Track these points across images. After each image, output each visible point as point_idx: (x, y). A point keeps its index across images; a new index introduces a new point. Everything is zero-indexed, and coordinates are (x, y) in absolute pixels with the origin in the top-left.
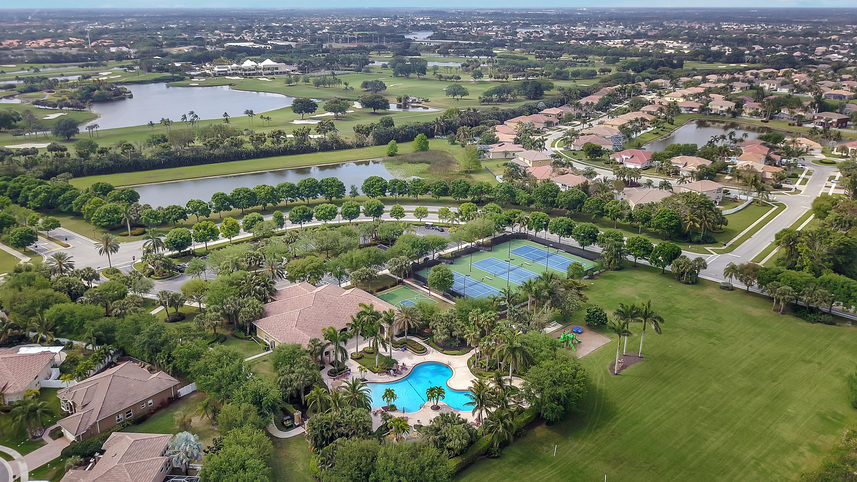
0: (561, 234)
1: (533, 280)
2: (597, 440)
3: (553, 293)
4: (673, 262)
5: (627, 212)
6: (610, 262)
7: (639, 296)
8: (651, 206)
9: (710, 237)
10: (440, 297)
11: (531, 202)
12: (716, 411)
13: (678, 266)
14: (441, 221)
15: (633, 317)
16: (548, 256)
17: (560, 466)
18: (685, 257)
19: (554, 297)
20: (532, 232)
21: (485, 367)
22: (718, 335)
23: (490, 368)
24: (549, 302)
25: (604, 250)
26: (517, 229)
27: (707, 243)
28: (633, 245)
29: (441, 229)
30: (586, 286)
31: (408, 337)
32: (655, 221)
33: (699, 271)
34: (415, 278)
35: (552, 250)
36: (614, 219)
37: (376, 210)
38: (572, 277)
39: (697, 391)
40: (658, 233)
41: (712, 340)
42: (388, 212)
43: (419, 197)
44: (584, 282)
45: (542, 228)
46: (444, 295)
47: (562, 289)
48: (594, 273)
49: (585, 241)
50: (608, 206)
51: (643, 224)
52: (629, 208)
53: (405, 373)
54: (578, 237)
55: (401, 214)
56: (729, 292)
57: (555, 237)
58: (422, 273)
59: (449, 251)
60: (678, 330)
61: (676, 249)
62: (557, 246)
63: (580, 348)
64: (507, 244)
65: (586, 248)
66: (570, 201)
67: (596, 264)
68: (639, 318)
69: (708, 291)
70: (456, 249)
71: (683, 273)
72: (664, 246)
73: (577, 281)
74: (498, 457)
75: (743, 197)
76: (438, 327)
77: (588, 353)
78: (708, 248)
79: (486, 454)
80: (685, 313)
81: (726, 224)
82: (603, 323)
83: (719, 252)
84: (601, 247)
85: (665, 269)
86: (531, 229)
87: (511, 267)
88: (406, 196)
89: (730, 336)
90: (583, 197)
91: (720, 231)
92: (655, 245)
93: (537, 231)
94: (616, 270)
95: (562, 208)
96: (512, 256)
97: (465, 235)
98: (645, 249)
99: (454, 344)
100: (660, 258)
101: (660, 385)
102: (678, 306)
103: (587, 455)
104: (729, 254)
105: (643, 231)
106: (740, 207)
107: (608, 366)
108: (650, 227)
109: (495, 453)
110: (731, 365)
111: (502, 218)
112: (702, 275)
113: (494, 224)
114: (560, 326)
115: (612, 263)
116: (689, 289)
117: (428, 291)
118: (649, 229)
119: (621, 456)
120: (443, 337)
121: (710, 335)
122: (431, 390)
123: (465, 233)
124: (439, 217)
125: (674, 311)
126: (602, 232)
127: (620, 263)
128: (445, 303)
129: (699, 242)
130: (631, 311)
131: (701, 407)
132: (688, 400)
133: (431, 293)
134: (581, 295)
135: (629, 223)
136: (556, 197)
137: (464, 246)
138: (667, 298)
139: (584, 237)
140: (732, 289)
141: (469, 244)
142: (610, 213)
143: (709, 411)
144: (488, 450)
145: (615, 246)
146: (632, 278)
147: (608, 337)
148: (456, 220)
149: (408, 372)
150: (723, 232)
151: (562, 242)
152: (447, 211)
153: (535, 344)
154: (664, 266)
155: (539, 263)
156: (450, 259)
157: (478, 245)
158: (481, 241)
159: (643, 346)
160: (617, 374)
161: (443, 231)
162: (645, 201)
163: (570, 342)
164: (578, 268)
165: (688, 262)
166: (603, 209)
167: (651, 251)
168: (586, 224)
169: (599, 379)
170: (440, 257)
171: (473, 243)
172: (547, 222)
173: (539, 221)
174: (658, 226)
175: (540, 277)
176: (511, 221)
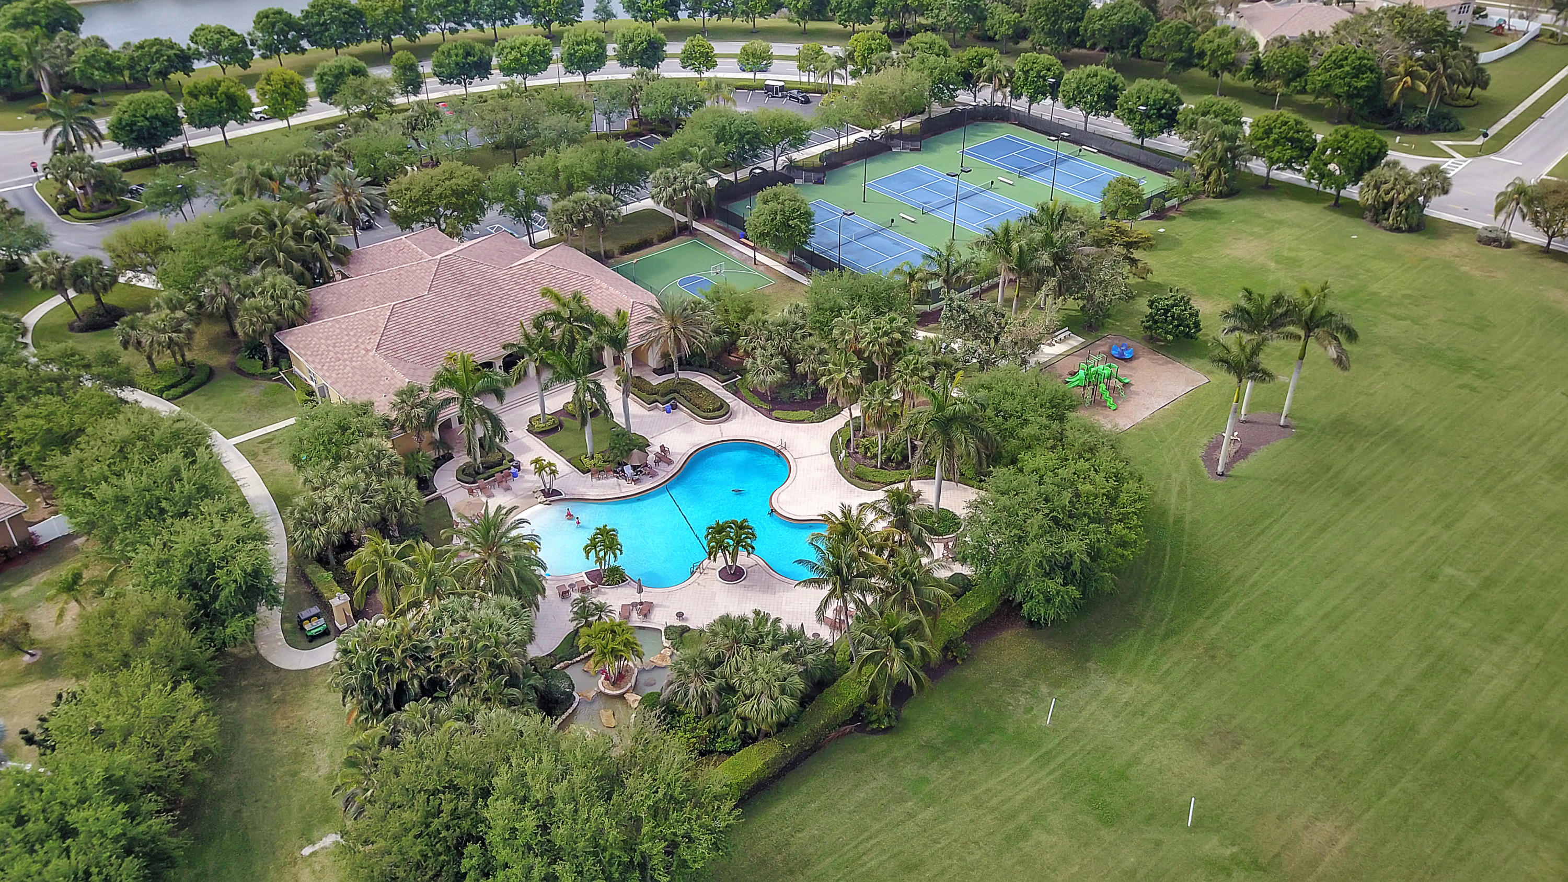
0: (1092, 109)
1: (1014, 225)
2: (1167, 672)
3: (1064, 260)
4: (1367, 176)
5: (1248, 56)
6: (1206, 177)
7: (1277, 262)
8: (1308, 41)
9: (1446, 117)
10: (782, 269)
11: (1021, 33)
12: (1488, 583)
13: (1377, 187)
14: (804, 79)
15: (1275, 324)
16: (1056, 163)
17: (1060, 760)
18: (1396, 163)
19: (1067, 267)
20: (1021, 105)
21: (875, 456)
22: (1480, 365)
23: (889, 459)
24: (1052, 282)
25: (1193, 147)
26: (985, 95)
27: (1438, 131)
28: (1268, 132)
29: (804, 96)
30: (1148, 239)
31: (683, 375)
32: (1317, 78)
33: (1427, 198)
34: (721, 218)
35: (1066, 149)
36: (1216, 74)
37: (645, 51)
38: (1113, 214)
39: (1434, 523)
40: (1321, 106)
41: (1467, 378)
42: (674, 56)
43: (760, 22)
44: (1142, 227)
45: (1044, 94)
46: (791, 264)
47: (1088, 249)
48: (1168, 204)
49: (1148, 125)
50: (1205, 41)
51: (1287, 84)
52: (1255, 45)
53: (665, 473)
54: (1130, 116)
55: (707, 60)
56: (1499, 251)
57: (1074, 117)
58: (738, 208)
59: (811, 152)
60: (1378, 350)
61: (1376, 143)
62: (1079, 138)
63: (1127, 401)
64: (959, 133)
65: (1149, 142)
66: (1113, 31)
67: (1173, 182)
68: (1291, 329)
69: (1448, 249)
70: (833, 145)
71: (1387, 206)
72: (1346, 136)
73: (1126, 225)
74: (889, 729)
75: (1518, 24)
76: (759, 351)
77: (1147, 414)
78: (1442, 144)
79: (852, 721)
80: (1392, 305)
81: (1484, 85)
82: (1188, 336)
83: (1469, 153)
84: (1189, 139)
85: (1343, 193)
86: (1018, 96)
87: (965, 189)
88: (726, 21)
89: (1513, 368)
90: (1144, 20)
91: (1468, 102)
92: (1319, 137)
93: (1032, 99)
94: (1220, 195)
95: (1093, 47)
96: (969, 161)
97: (855, 111)
98: (1296, 143)
99: (799, 394)
100: (1332, 167)
101: (1336, 505)
102: (1375, 287)
103: (1140, 721)
104: (1492, 157)
105: (1286, 102)
106: (1513, 46)
107: (1200, 452)
108: (1303, 91)
109: (879, 720)
110: (1519, 446)
111: (950, 70)
112: (1437, 209)
113: (928, 84)
114: (1076, 341)
115: (1212, 179)
116: (1403, 243)
117: (750, 253)
118: (1300, 97)
119: (1235, 722)
120: (769, 379)
121: (1462, 365)
122: (718, 530)
123: (856, 107)
124: (800, 68)
125: (1367, 302)
126: (1189, 105)
127: (1232, 178)
128: (790, 285)
129: (1419, 129)
130: (1270, 310)
131: (1448, 570)
132: (1413, 548)
133: (760, 257)
134: (1133, 262)
135: (1250, 83)
136: (1081, 19)
137: (852, 139)
138: (1347, 267)
139: (1146, 116)
140: (1510, 244)
141: (866, 134)
142: (1207, 58)
143: (1473, 583)
144: (862, 707)
145: (1223, 137)
146: (1258, 216)
147: (1199, 369)
148: (840, 75)
149: (673, 468)
150: (1474, 105)
151: (1090, 128)
152: (819, 52)
153: (1008, 405)
154: (1341, 186)
155: (1033, 179)
156: (814, 169)
157: (890, 136)
158: (896, 125)
159: (1294, 400)
160: (1222, 475)
161: (807, 101)
162: (1294, 30)
163: (1103, 386)
164: (1128, 193)
165: (1403, 177)
166: (1191, 50)
167: (1310, 150)
168: (1152, 82)
169: (1175, 489)
170: (793, 166)
171: (877, 132)
172: (1059, 77)
173: (1038, 76)
174: (1326, 89)
175: (1032, 217)
176: (971, 76)
